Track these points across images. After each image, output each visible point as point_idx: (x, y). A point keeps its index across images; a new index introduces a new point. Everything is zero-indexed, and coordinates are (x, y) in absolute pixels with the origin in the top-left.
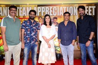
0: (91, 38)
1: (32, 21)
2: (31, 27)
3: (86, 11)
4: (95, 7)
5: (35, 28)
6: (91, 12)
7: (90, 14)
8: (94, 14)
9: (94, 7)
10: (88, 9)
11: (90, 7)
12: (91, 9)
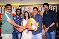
2: (17, 21)
5: (19, 22)
8: (56, 11)
9: (56, 7)
10: (52, 8)
11: (54, 7)
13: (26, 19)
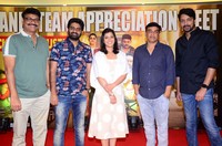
0: (207, 82)
1: (75, 44)
3: (198, 20)
4: (217, 11)
5: (80, 59)
6: (209, 24)
7: (206, 28)
8: (214, 28)
9: (215, 12)
10: (201, 16)
11: (206, 12)
12: (210, 16)
13: (106, 52)
